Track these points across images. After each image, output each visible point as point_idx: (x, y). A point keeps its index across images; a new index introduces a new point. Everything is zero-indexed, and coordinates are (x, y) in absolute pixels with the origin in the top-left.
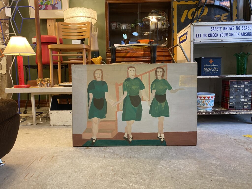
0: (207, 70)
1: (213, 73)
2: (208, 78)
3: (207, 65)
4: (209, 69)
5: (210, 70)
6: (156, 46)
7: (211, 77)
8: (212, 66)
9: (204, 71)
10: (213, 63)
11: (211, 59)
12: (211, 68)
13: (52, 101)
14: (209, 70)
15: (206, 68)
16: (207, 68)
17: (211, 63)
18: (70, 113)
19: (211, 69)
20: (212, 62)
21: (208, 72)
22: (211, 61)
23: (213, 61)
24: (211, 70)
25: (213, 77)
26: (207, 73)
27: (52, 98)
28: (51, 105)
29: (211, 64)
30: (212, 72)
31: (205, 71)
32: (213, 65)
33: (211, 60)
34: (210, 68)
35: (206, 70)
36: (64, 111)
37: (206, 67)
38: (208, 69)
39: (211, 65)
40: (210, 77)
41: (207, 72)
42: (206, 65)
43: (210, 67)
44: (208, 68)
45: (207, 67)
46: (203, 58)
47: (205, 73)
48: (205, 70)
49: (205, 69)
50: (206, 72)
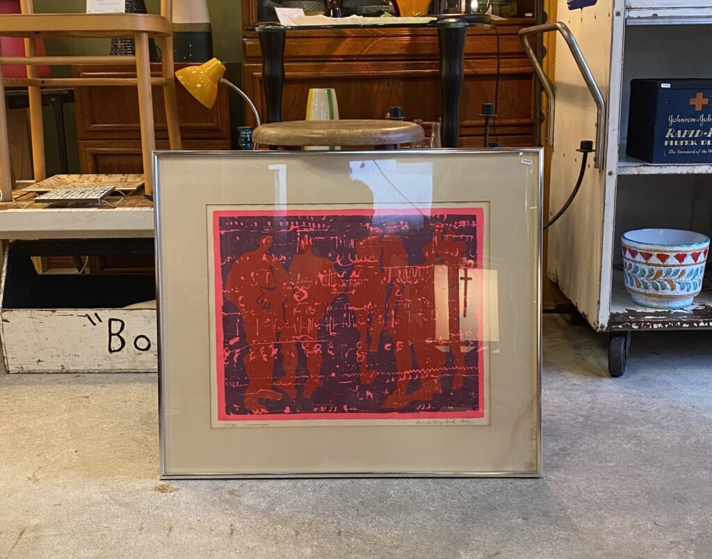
0: (679, 139)
1: (704, 152)
2: (681, 175)
3: (680, 118)
4: (687, 135)
5: (693, 138)
6: (463, 29)
7: (696, 172)
8: (703, 120)
9: (666, 143)
10: (706, 111)
11: (700, 90)
12: (698, 131)
13: (7, 267)
14: (687, 138)
15: (676, 132)
16: (679, 132)
17: (698, 108)
18: (89, 318)
19: (696, 136)
20: (703, 106)
21: (684, 148)
22: (699, 101)
23: (706, 101)
24: (698, 140)
25: (704, 172)
26: (679, 152)
27: (7, 253)
28: (5, 286)
29: (701, 113)
30: (699, 147)
31: (671, 144)
32: (706, 117)
33: (700, 95)
34: (693, 132)
35: (674, 139)
36: (60, 311)
37: (677, 127)
38: (684, 136)
39: (697, 117)
40: (690, 172)
41: (679, 147)
42: (675, 117)
43: (695, 126)
44: (686, 131)
45: (683, 127)
46: (663, 86)
47: (672, 152)
48: (670, 139)
49: (669, 134)
50: (674, 147)
